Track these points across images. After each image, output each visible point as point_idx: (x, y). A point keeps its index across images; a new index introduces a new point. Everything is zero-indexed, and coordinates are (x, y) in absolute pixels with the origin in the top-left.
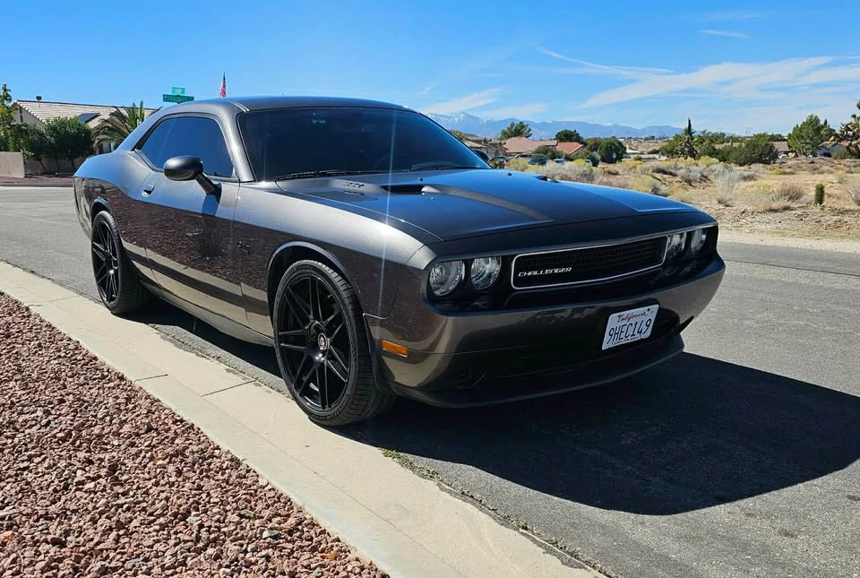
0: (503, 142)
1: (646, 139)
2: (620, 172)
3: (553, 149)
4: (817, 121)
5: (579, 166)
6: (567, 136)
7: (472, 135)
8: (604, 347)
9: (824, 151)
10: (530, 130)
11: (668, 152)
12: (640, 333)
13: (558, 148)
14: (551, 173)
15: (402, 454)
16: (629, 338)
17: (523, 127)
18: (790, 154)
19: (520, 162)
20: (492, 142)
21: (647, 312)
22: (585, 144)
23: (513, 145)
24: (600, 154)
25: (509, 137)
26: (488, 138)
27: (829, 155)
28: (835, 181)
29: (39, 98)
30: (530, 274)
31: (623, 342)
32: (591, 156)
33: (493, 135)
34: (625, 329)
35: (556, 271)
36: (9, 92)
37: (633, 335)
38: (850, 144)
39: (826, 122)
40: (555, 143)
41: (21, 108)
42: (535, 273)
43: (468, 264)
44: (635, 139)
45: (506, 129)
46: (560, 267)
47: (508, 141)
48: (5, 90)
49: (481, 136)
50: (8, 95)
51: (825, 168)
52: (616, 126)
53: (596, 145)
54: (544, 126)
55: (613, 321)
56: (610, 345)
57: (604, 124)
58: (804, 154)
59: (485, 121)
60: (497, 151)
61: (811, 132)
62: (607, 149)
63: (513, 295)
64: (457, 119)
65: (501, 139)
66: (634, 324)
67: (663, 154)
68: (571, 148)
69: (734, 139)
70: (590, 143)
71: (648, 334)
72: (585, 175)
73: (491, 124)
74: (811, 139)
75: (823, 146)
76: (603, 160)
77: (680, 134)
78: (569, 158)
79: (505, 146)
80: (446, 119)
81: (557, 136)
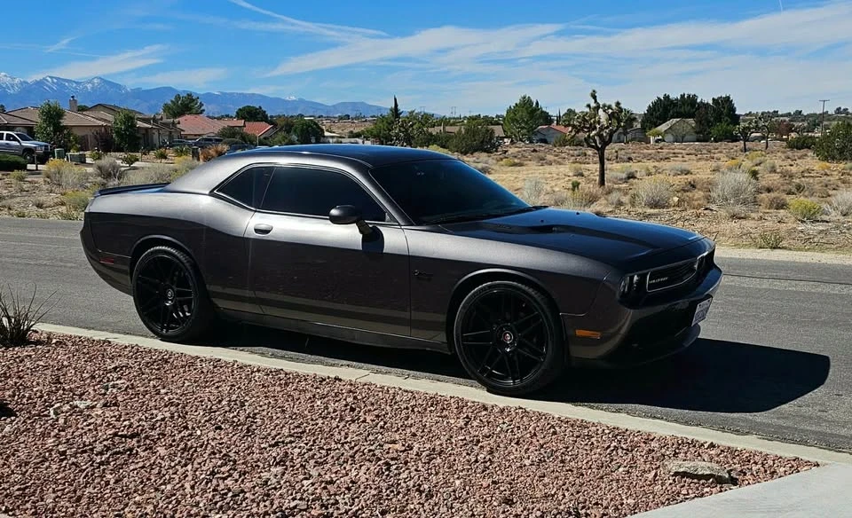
0: (173, 121)
1: (341, 118)
3: (240, 130)
4: (531, 103)
6: (251, 114)
9: (539, 137)
10: (201, 105)
11: (375, 137)
13: (246, 130)
17: (192, 100)
18: (506, 140)
22: (274, 124)
27: (545, 141)
28: (571, 174)
32: (290, 140)
38: (589, 136)
39: (537, 103)
40: (241, 123)
43: (632, 278)
44: (327, 118)
47: (180, 120)
51: (550, 157)
52: (301, 101)
53: (288, 125)
58: (521, 140)
60: (171, 133)
61: (524, 114)
62: (302, 130)
65: (169, 117)
67: (367, 138)
68: (258, 129)
69: (445, 121)
70: (280, 123)
74: (526, 123)
75: (538, 131)
77: (385, 114)
79: (178, 126)
80: (75, 85)
81: (237, 113)
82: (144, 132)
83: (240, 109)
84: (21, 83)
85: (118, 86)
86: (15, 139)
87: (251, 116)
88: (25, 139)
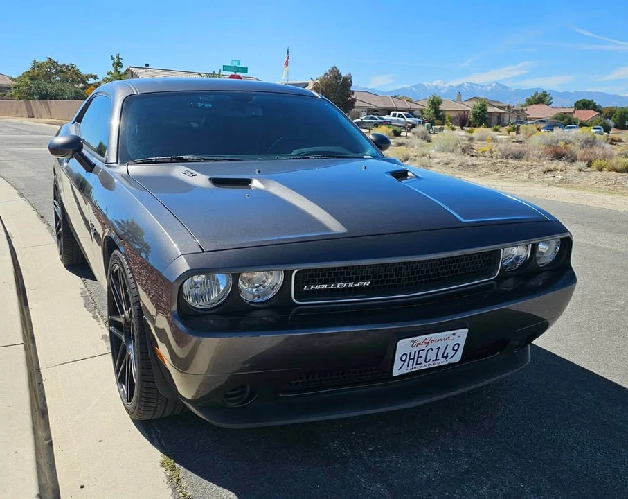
0: (525, 109)
2: (623, 140)
3: (570, 116)
5: (583, 133)
6: (585, 105)
7: (498, 102)
8: (396, 373)
10: (551, 98)
12: (446, 357)
13: (575, 116)
14: (556, 138)
15: (177, 466)
16: (431, 362)
17: (546, 95)
19: (530, 128)
20: (515, 108)
21: (452, 337)
22: (601, 112)
23: (535, 111)
24: (614, 121)
25: (532, 104)
26: (511, 105)
29: (147, 65)
30: (318, 287)
31: (424, 366)
32: (604, 123)
33: (517, 103)
34: (423, 354)
35: (351, 285)
36: (120, 60)
37: (436, 360)
40: (572, 110)
41: (132, 73)
42: (325, 287)
43: (236, 278)
45: (530, 97)
46: (356, 280)
47: (530, 108)
48: (118, 58)
49: (506, 104)
50: (120, 63)
53: (611, 113)
54: (565, 95)
55: (404, 346)
56: (404, 370)
57: (622, 95)
59: (513, 90)
60: (518, 116)
62: (620, 116)
63: (294, 310)
64: (489, 88)
65: (525, 105)
66: (435, 348)
68: (589, 115)
70: (606, 112)
71: (457, 358)
72: (589, 142)
73: (519, 92)
76: (616, 127)
78: (582, 125)
79: (526, 112)
80: (480, 87)
81: (575, 104)
82: (498, 115)
83: (578, 102)
84: (450, 86)
85: (506, 88)
86: (403, 117)
87: (585, 107)
88: (408, 117)
